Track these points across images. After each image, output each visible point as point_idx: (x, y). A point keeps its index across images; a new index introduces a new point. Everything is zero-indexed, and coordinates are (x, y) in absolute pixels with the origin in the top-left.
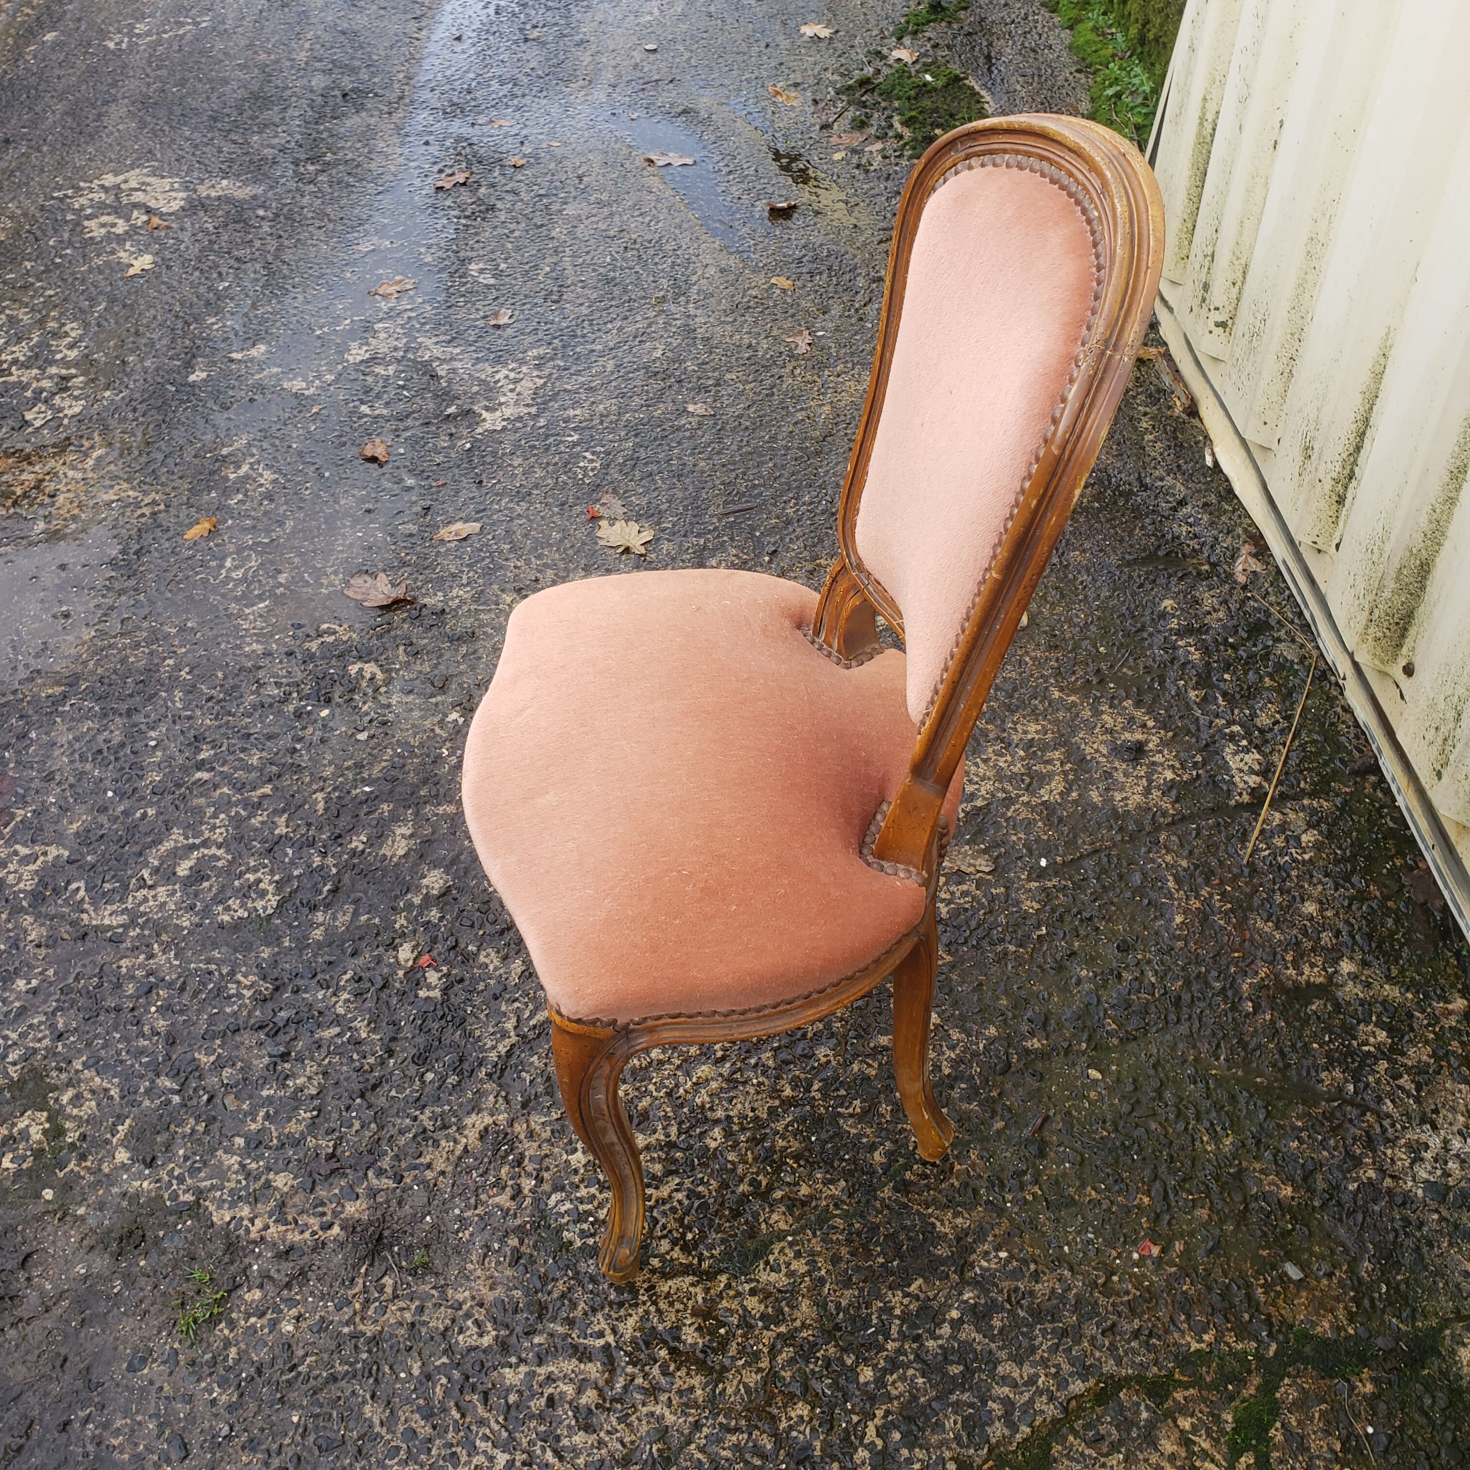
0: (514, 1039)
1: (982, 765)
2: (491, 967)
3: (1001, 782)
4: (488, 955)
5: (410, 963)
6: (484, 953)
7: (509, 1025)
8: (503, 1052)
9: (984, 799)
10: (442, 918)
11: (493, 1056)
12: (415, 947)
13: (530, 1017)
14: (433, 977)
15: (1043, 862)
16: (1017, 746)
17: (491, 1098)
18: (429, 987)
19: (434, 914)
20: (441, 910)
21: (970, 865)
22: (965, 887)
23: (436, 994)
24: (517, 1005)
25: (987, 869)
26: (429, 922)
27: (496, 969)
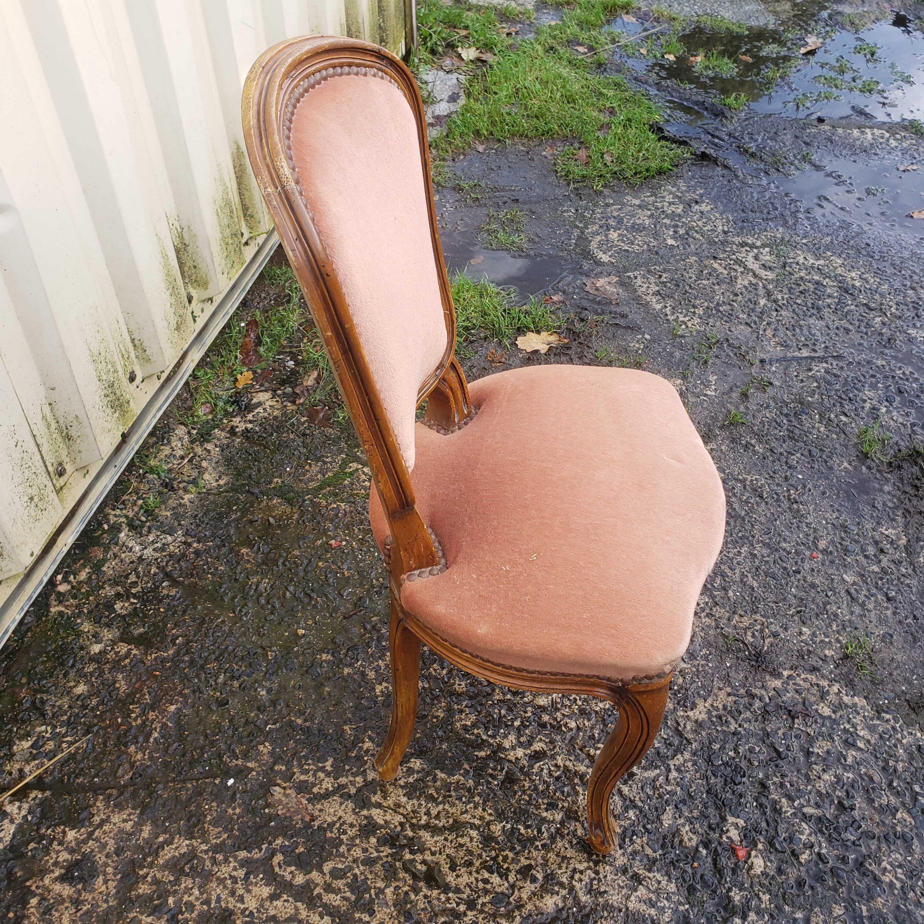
0: (671, 763)
1: (214, 897)
2: (687, 828)
3: (212, 870)
4: (690, 839)
5: (753, 853)
6: (694, 843)
7: (674, 774)
8: (679, 756)
9: (235, 858)
10: (730, 890)
11: (687, 755)
12: (751, 868)
13: (659, 775)
14: (734, 834)
15: (231, 782)
16: (170, 910)
17: (688, 728)
18: (736, 826)
19: (737, 897)
20: (729, 899)
21: (286, 796)
22: (303, 778)
23: (731, 819)
24: (669, 788)
25: (277, 788)
26: (740, 890)
27: (683, 825)
